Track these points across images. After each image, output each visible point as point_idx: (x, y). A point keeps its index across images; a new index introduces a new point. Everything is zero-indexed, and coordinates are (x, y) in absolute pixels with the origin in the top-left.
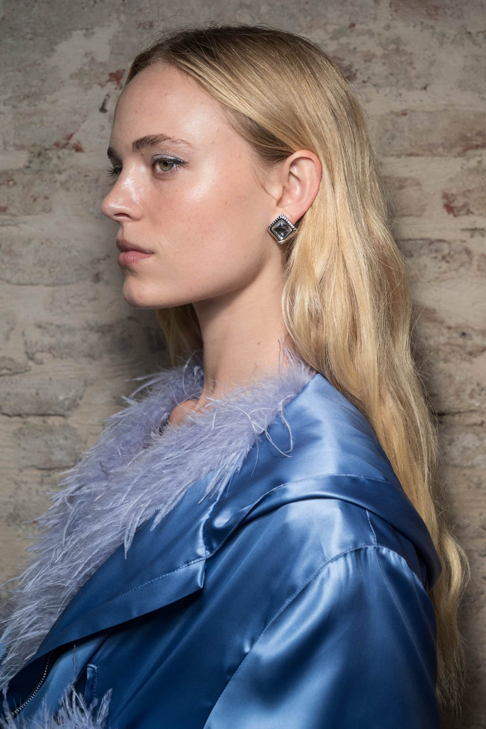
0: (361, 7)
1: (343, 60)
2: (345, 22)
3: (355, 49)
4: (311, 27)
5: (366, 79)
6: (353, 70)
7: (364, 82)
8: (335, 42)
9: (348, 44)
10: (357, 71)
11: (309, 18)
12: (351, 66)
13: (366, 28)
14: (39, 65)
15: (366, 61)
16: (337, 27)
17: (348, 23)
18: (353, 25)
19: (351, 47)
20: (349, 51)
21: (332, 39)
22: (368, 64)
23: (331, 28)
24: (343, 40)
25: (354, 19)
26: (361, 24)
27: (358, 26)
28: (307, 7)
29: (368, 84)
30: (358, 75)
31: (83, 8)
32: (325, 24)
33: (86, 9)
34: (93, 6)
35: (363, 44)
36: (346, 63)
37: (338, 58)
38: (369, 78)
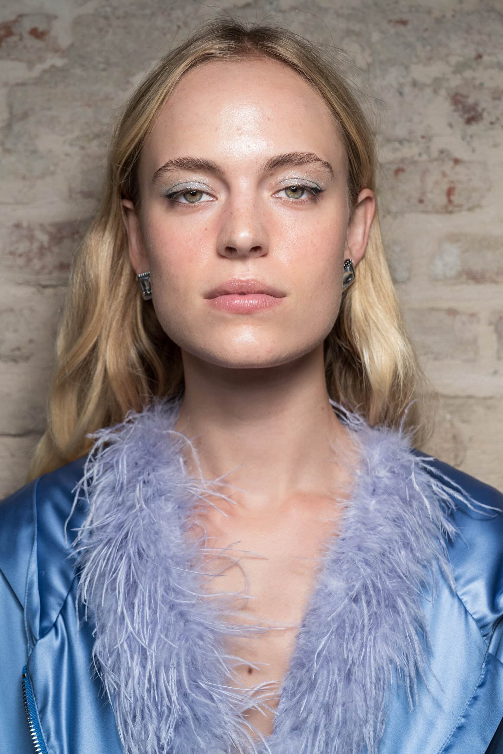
0: (489, 35)
1: (467, 97)
2: (471, 52)
3: (482, 85)
4: (430, 59)
5: (494, 119)
6: (479, 109)
7: (492, 123)
8: (459, 76)
9: (474, 79)
10: (483, 110)
11: (428, 48)
12: (476, 104)
13: (495, 60)
14: (112, 99)
15: (494, 99)
16: (461, 59)
17: (473, 54)
18: (480, 56)
19: (477, 82)
20: (474, 87)
21: (454, 72)
22: (497, 102)
23: (453, 60)
24: (468, 74)
25: (481, 50)
26: (490, 55)
27: (486, 58)
28: (426, 35)
29: (497, 125)
30: (485, 115)
31: (165, 34)
32: (447, 55)
33: (169, 36)
34: (177, 32)
35: (491, 78)
36: (471, 101)
37: (463, 96)
38: (498, 119)
